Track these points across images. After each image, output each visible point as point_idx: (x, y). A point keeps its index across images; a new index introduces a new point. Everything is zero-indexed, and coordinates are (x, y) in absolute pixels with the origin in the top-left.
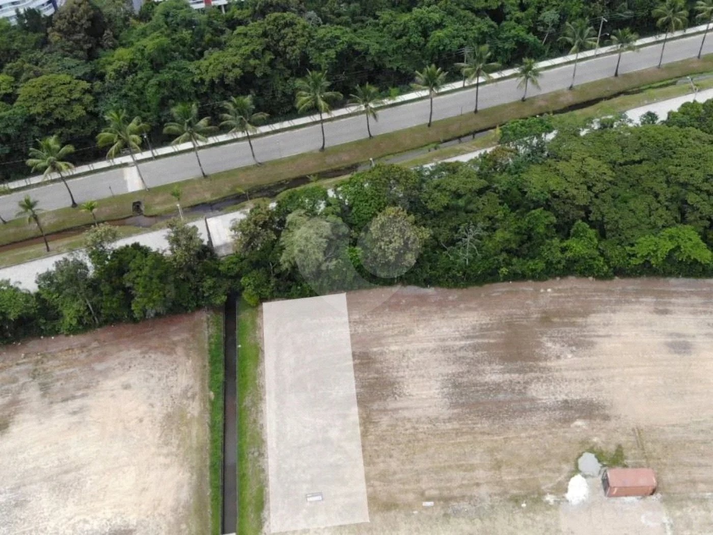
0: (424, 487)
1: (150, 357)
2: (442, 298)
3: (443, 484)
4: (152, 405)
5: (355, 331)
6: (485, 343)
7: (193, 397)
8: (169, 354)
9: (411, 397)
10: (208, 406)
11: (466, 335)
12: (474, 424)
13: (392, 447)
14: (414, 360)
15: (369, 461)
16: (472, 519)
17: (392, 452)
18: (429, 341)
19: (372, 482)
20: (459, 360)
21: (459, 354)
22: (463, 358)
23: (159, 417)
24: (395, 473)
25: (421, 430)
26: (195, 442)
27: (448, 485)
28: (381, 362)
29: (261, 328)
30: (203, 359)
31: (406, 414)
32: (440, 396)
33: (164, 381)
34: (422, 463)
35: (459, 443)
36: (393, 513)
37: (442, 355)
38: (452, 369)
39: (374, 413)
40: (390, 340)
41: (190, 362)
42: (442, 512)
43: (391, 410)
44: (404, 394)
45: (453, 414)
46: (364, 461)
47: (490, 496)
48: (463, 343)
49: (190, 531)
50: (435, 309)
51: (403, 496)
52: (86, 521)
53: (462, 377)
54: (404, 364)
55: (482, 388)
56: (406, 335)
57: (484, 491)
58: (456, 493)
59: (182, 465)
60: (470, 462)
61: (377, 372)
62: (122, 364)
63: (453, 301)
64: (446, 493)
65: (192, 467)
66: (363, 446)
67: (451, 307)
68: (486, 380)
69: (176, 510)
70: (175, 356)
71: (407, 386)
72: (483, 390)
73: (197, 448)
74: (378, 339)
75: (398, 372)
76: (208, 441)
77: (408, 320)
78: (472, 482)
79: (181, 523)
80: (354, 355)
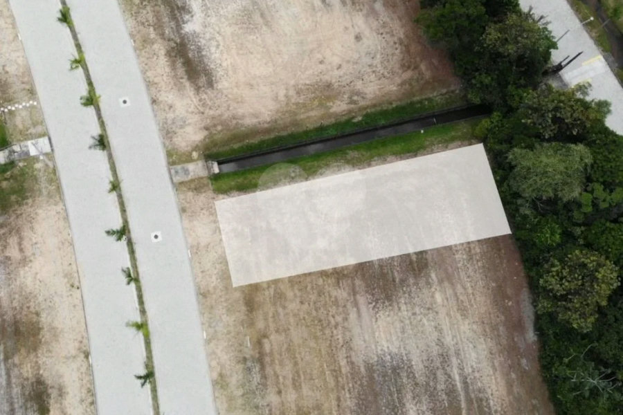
0: (272, 337)
1: (396, 49)
2: (522, 350)
3: (277, 356)
4: (339, 67)
5: (457, 251)
6: (460, 405)
7: (352, 102)
8: (403, 66)
9: (374, 320)
10: (345, 118)
11: (468, 380)
12: (349, 390)
13: (311, 304)
14: (425, 321)
15: (294, 281)
16: (243, 386)
17: (307, 303)
18: (454, 337)
19: (273, 286)
20: (432, 374)
21: (440, 374)
22: (435, 378)
23: (326, 78)
24: (284, 308)
25: (335, 332)
26: (302, 116)
27: (277, 362)
28: (416, 284)
29: (446, 148)
30: (400, 100)
31: (353, 315)
32: (380, 352)
33: (369, 70)
34: (297, 335)
35: (325, 373)
36: (244, 308)
37: (435, 353)
38: (418, 365)
39: (349, 281)
40: (449, 292)
41: (395, 88)
42: (247, 356)
43: (355, 299)
44: (378, 312)
45: (359, 367)
46: (295, 277)
47: (268, 405)
48: (457, 377)
49: (215, 134)
50: (504, 342)
51: (261, 317)
52: (218, 46)
53: (408, 377)
54: (417, 310)
55: (397, 400)
56: (458, 310)
57: (273, 398)
58: (269, 370)
59: (277, 111)
60: (303, 385)
61: (403, 281)
62: (384, 25)
63: (519, 364)
64: (267, 359)
65: (276, 121)
66: (310, 274)
67: (509, 362)
68: (408, 405)
69: (234, 119)
70: (400, 71)
71: (389, 315)
72: (393, 400)
73: (296, 120)
74: (448, 278)
75: (405, 303)
76: (305, 129)
77: (483, 310)
78: (282, 387)
79: (222, 125)
80: (421, 253)
